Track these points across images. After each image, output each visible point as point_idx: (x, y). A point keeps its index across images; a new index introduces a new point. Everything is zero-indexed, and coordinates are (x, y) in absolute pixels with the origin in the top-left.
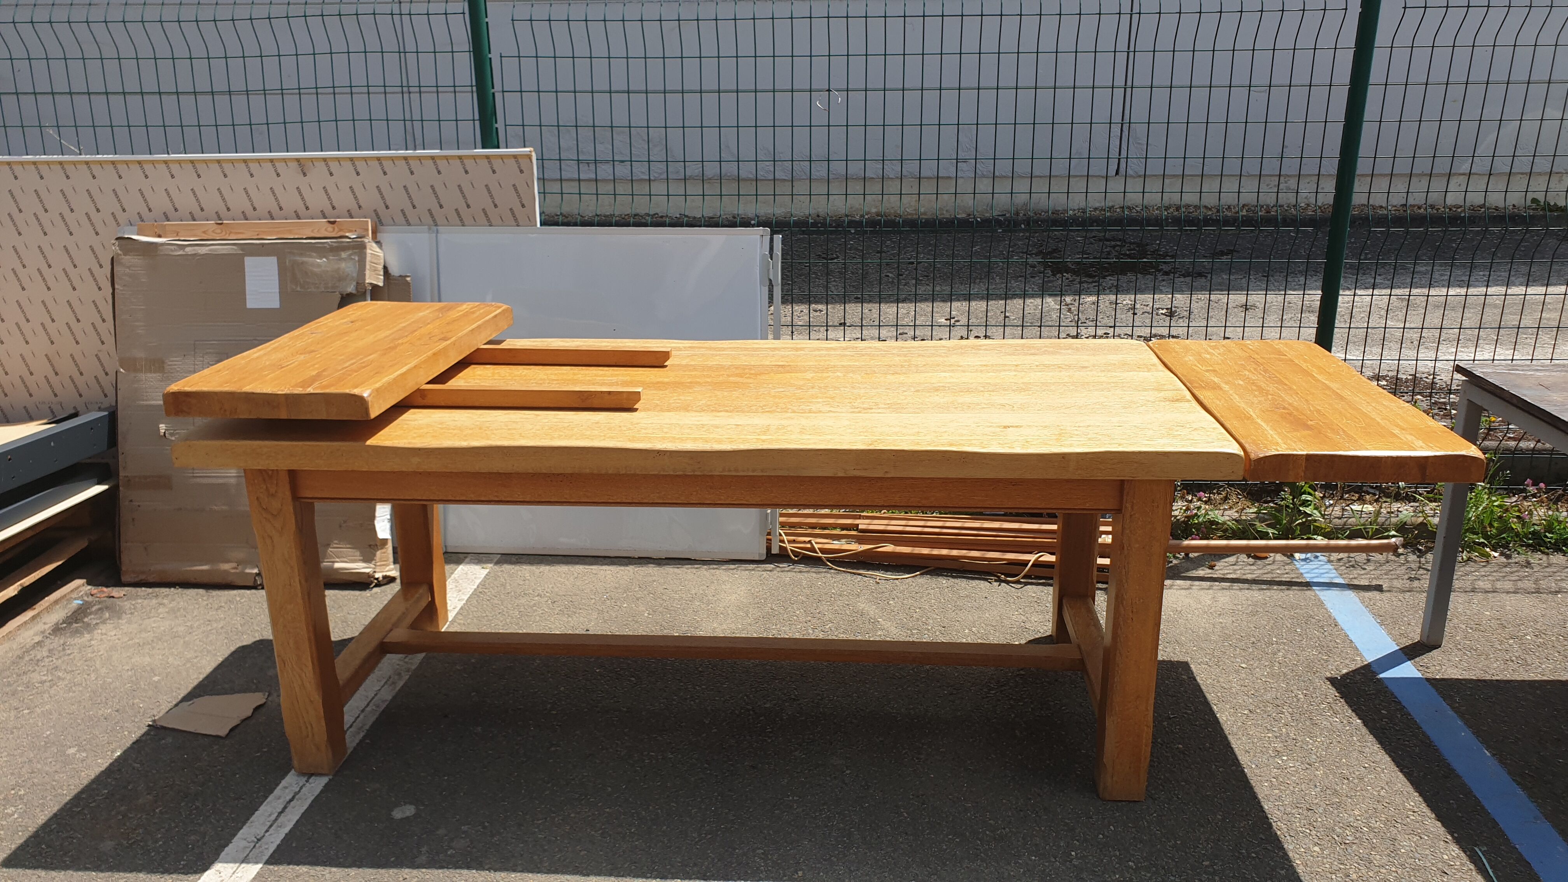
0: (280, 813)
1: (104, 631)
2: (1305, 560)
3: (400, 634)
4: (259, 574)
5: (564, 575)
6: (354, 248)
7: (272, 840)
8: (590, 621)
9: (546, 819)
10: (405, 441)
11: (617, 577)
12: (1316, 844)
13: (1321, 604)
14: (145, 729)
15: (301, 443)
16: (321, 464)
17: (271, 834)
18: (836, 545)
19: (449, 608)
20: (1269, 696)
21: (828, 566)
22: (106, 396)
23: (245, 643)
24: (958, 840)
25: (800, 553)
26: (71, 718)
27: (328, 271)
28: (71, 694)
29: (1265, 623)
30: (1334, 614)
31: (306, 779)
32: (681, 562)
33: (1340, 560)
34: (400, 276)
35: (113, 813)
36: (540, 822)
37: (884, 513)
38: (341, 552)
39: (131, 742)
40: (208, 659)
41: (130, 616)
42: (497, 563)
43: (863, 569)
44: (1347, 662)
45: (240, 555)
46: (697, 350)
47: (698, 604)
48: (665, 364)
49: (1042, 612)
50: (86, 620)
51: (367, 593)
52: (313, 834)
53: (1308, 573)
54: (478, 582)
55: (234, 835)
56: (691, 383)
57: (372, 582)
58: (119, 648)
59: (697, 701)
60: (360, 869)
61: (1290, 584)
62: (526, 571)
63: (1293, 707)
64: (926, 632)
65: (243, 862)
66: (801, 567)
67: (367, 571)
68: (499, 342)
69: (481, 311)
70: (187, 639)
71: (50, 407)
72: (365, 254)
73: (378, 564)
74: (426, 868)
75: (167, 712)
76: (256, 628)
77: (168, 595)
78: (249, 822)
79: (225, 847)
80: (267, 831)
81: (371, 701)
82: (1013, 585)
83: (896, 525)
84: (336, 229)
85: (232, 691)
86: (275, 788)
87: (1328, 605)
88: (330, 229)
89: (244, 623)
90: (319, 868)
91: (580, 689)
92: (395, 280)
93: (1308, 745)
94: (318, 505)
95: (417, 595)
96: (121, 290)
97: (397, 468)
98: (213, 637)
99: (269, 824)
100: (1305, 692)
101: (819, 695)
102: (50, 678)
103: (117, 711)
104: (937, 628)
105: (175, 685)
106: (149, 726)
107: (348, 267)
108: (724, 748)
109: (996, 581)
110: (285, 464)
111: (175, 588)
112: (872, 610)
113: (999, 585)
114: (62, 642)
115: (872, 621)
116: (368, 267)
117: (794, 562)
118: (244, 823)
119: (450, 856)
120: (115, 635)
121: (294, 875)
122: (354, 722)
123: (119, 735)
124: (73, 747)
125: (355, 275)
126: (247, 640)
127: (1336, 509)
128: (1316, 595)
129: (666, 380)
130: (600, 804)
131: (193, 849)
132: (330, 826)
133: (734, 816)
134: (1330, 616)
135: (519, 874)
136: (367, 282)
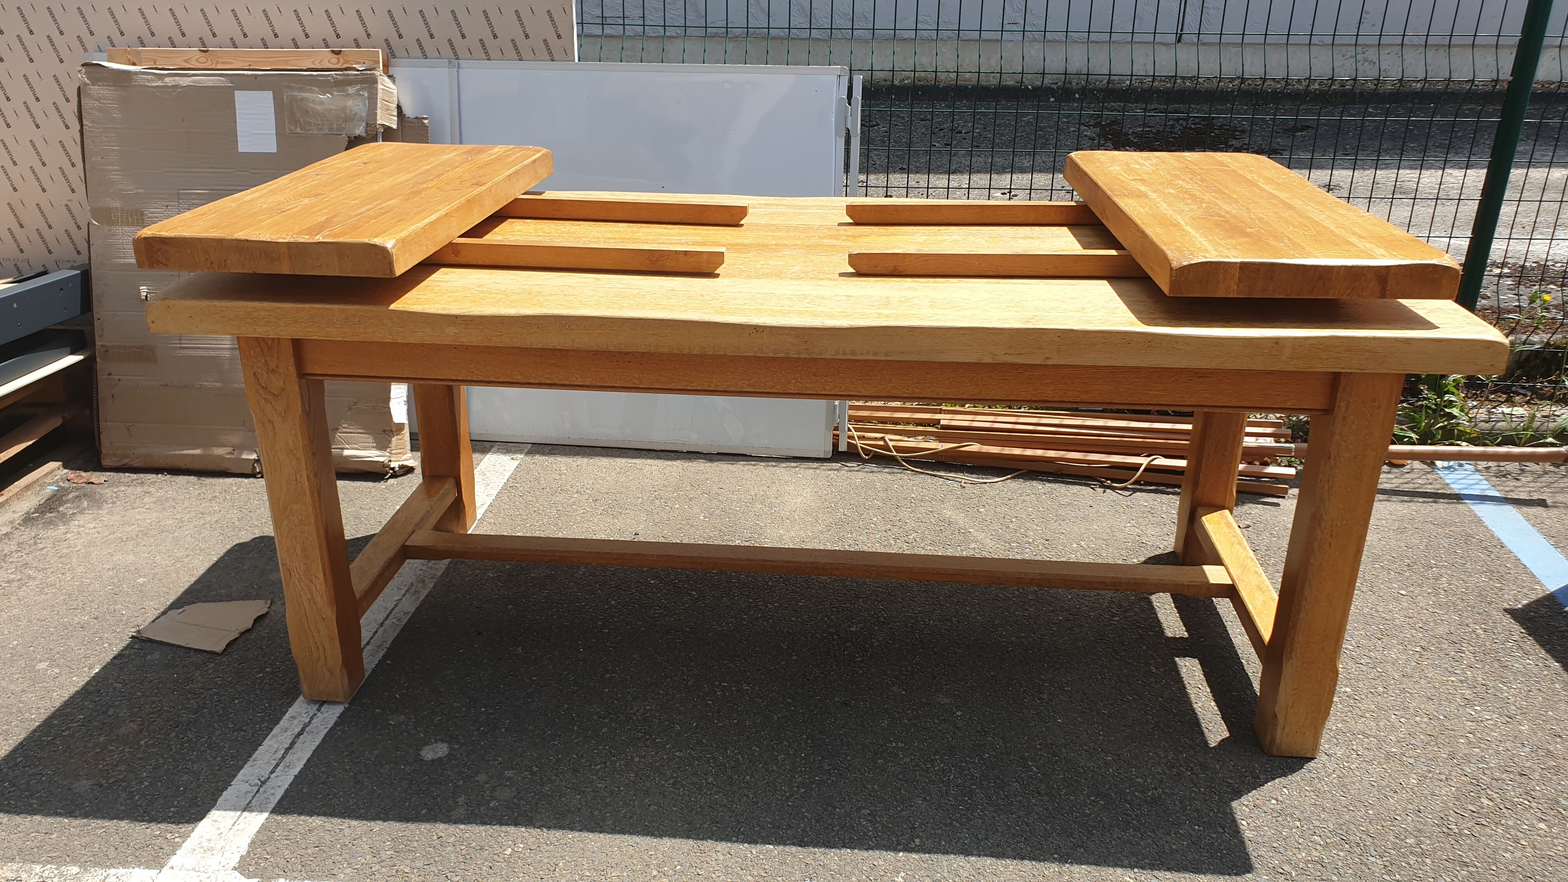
0: (288, 750)
1: (81, 523)
2: (1449, 468)
3: (423, 537)
4: (257, 461)
5: (604, 470)
6: (361, 82)
7: (280, 783)
8: (638, 523)
9: (605, 763)
10: (438, 306)
11: (665, 474)
12: (1541, 820)
13: (1479, 522)
14: (127, 641)
15: (307, 306)
16: (335, 333)
17: (277, 776)
18: (911, 443)
19: (477, 505)
20: (1441, 630)
21: (903, 466)
22: (79, 253)
23: (242, 541)
24: (1102, 803)
25: (871, 451)
26: (42, 626)
27: (331, 110)
28: (42, 596)
29: (1418, 542)
30: (1498, 533)
31: (317, 707)
32: (736, 458)
33: (1488, 468)
34: (416, 118)
35: (90, 745)
36: (599, 767)
37: (968, 407)
38: (350, 437)
39: (111, 657)
40: (201, 558)
41: (111, 505)
42: (528, 453)
43: (945, 470)
44: (1525, 590)
45: (236, 439)
46: (774, 207)
47: (760, 506)
48: (741, 223)
49: (1158, 524)
50: (61, 509)
51: (382, 485)
52: (328, 777)
53: (1453, 483)
54: (507, 475)
55: (234, 776)
56: (776, 245)
57: (387, 473)
58: (99, 544)
59: (771, 621)
60: (386, 824)
61: (1436, 496)
62: (562, 463)
63: (1473, 644)
64: (1027, 546)
65: (244, 810)
66: (873, 467)
67: (381, 459)
68: (540, 194)
69: (517, 155)
70: (176, 534)
71: (15, 265)
72: (377, 89)
73: (393, 452)
74: (464, 824)
75: (153, 621)
76: (256, 523)
77: (155, 482)
78: (251, 759)
79: (223, 791)
80: (272, 772)
81: (390, 613)
82: (1120, 492)
83: (982, 421)
84: (342, 60)
85: (230, 598)
86: (281, 718)
87: (1488, 522)
88: (334, 60)
89: (242, 518)
90: (336, 821)
91: (634, 603)
92: (410, 122)
93: (1502, 693)
94: (328, 384)
95: (442, 491)
96: (90, 127)
97: (428, 340)
98: (205, 533)
99: (275, 763)
100: (1483, 626)
101: (912, 618)
102: (19, 577)
103: (96, 618)
104: (1039, 541)
105: (164, 589)
106: (133, 637)
107: (356, 105)
108: (808, 680)
109: (1100, 487)
110: (288, 332)
111: (163, 474)
112: (960, 519)
113: (1104, 492)
114: (33, 534)
115: (963, 531)
116: (379, 105)
117: (865, 462)
118: (245, 762)
119: (492, 808)
120: (94, 528)
121: (307, 828)
122: (371, 638)
123: (98, 648)
124: (44, 661)
125: (364, 114)
126: (246, 537)
127: (1481, 411)
128: (1470, 511)
129: (746, 241)
130: (668, 746)
131: (185, 791)
132: (348, 767)
133: (829, 765)
134: (1492, 535)
135: (577, 834)
136: (378, 123)
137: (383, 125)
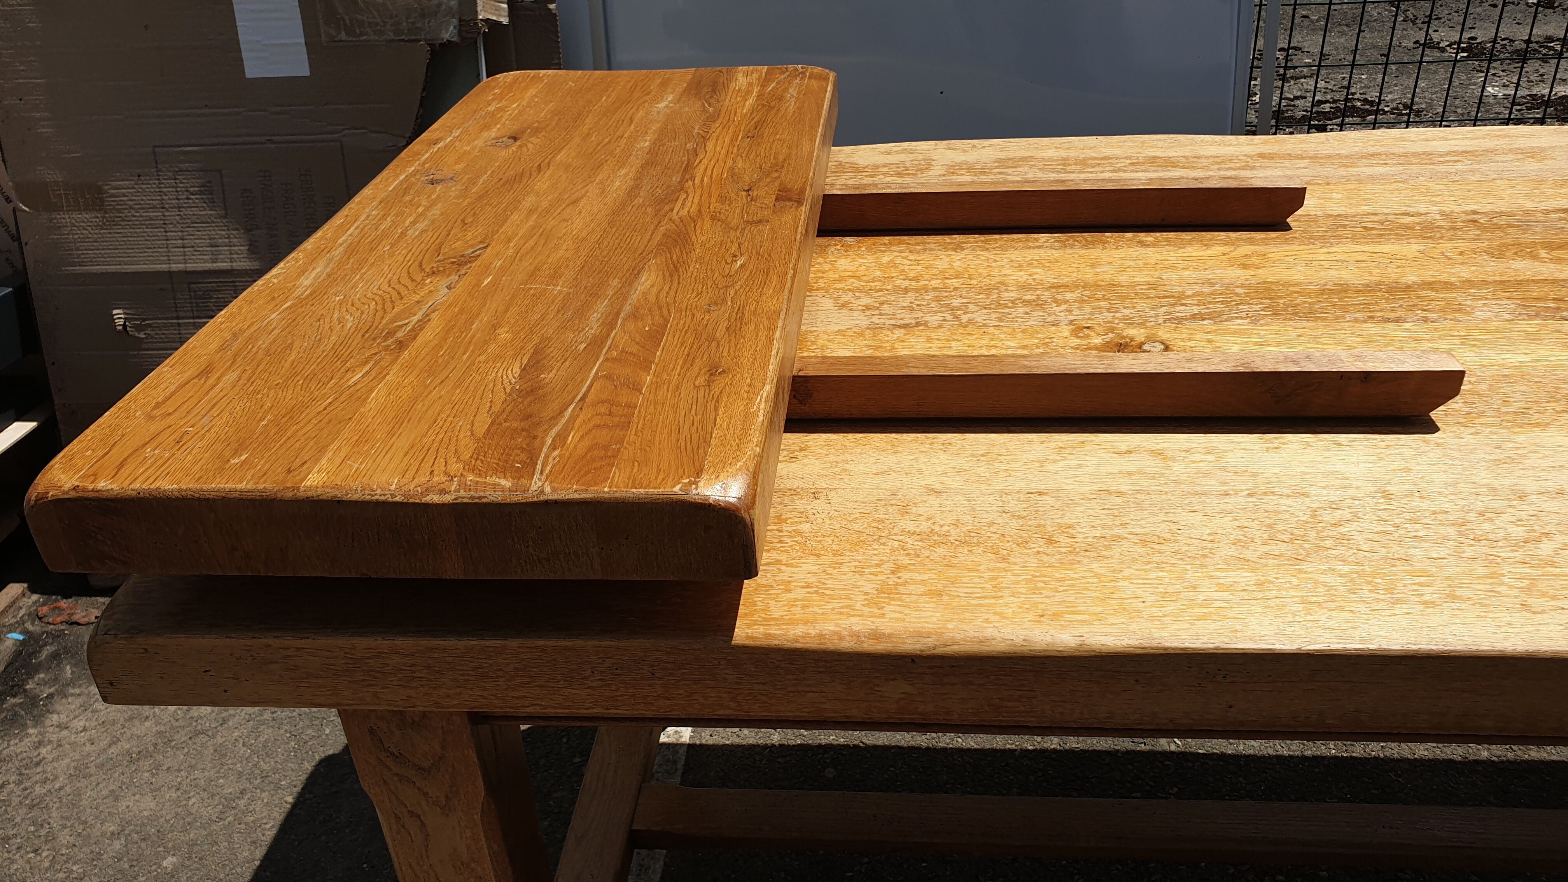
1: (63, 718)
48: (1289, 219)
50: (30, 686)
110: (461, 698)
125: (453, 4)
136: (481, 17)
137: (487, 21)
